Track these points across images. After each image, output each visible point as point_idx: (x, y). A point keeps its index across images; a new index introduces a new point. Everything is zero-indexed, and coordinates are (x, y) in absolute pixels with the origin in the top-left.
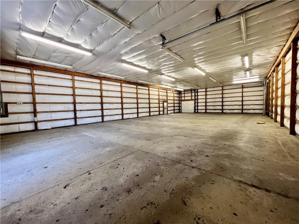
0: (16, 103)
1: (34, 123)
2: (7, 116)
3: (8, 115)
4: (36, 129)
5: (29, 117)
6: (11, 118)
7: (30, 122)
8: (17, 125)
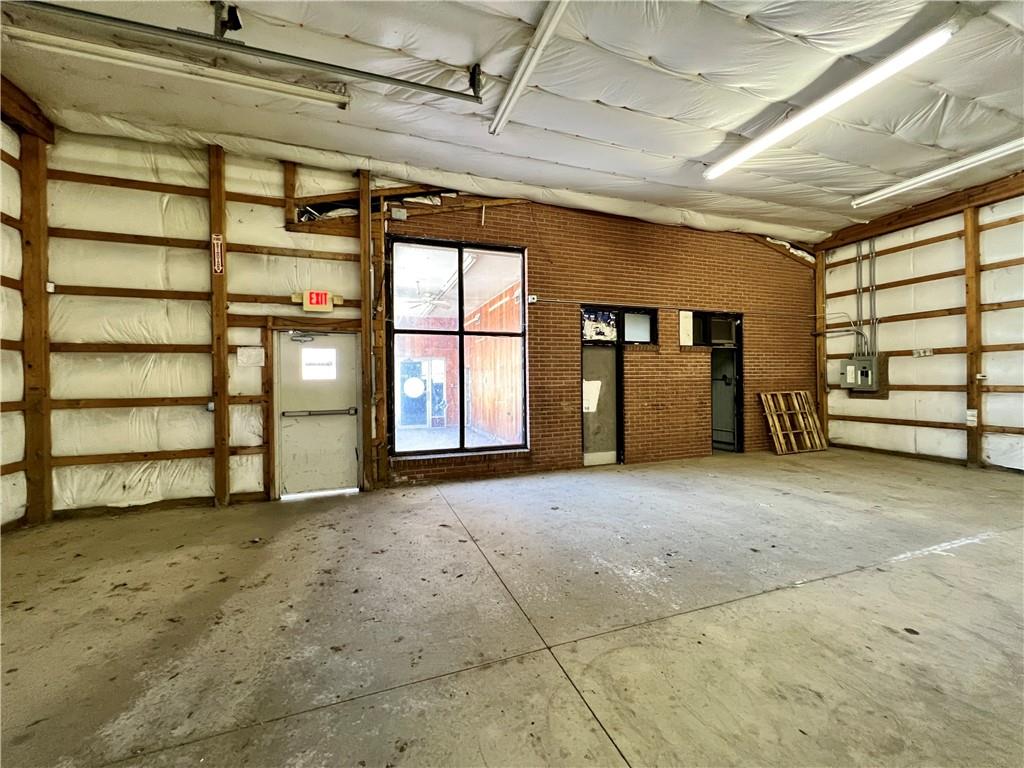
0: (909, 353)
1: (966, 432)
2: (885, 397)
3: (888, 394)
4: (974, 460)
5: (952, 407)
6: (897, 405)
7: (955, 424)
8: (910, 429)
